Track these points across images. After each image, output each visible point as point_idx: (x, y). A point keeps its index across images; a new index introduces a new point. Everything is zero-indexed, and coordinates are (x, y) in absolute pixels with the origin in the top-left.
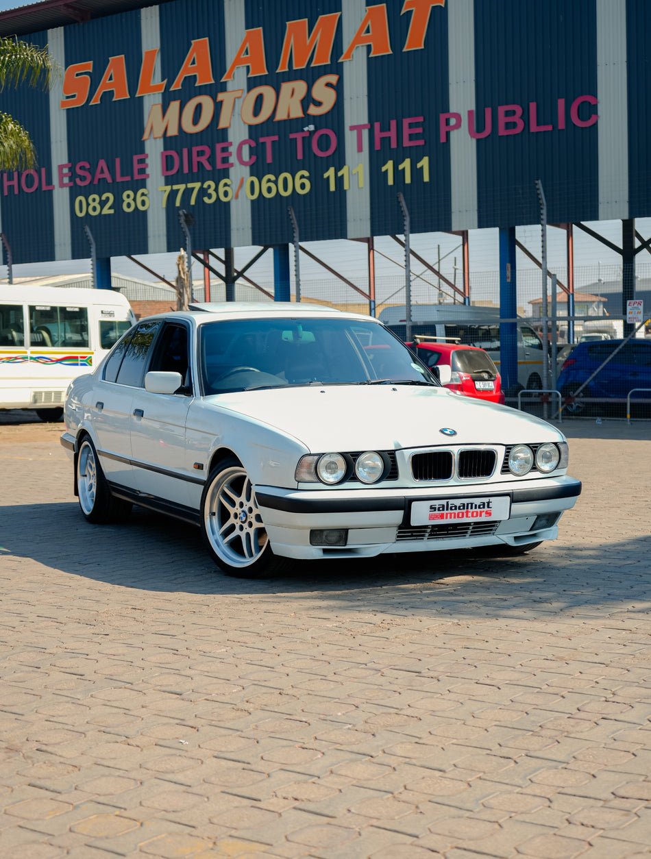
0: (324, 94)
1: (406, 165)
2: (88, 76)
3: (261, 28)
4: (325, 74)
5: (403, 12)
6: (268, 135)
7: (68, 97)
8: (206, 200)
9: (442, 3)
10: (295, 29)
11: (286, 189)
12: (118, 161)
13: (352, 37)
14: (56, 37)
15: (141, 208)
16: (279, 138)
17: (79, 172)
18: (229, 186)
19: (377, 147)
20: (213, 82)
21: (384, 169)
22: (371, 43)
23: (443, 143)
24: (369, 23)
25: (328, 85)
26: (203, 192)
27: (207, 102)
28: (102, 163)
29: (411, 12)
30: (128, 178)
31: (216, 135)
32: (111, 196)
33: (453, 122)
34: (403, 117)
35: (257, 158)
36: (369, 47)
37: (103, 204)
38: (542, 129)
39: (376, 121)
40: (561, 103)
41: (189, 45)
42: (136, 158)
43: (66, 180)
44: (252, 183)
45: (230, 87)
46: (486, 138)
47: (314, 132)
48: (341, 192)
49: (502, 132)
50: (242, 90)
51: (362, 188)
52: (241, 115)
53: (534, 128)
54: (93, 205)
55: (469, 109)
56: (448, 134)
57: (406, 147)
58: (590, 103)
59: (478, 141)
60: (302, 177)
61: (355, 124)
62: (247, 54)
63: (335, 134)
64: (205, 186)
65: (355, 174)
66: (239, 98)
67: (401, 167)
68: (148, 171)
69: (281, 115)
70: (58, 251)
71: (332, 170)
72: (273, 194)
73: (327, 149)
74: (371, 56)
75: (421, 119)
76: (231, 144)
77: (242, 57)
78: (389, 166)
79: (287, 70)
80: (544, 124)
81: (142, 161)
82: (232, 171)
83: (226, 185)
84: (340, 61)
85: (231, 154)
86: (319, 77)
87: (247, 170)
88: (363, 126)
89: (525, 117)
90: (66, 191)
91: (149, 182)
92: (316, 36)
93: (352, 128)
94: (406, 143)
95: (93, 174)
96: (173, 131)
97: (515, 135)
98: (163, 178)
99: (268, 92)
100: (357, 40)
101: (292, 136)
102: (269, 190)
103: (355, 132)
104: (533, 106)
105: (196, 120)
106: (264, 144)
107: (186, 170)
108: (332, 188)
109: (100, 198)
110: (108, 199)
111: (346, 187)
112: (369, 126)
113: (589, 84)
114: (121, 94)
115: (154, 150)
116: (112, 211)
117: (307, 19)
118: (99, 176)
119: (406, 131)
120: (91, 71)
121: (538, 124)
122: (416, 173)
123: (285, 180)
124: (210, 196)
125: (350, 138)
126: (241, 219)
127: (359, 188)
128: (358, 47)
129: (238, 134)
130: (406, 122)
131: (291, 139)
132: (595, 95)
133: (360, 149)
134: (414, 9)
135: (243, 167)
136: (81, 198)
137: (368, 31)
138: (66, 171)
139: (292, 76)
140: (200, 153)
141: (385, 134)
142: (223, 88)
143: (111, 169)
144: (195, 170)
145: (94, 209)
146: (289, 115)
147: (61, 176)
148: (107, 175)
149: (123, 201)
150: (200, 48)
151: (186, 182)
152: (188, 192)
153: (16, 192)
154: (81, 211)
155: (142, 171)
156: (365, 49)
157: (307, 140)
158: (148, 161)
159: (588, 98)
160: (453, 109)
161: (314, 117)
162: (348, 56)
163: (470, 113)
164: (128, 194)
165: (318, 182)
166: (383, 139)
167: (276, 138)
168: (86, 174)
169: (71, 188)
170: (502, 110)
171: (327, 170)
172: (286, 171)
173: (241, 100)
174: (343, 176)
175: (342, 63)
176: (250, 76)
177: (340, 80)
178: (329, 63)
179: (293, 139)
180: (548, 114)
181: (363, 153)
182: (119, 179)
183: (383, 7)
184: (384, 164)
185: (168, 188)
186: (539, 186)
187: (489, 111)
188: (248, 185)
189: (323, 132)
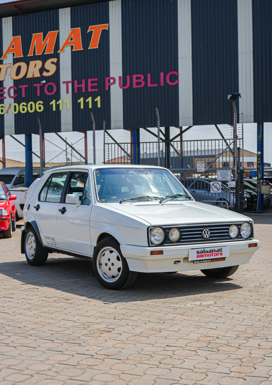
0: (50, 67)
1: (90, 99)
3: (20, 36)
4: (51, 58)
5: (88, 32)
6: (23, 85)
9: (107, 28)
10: (37, 37)
11: (31, 109)
13: (64, 42)
16: (28, 86)
18: (4, 107)
19: (76, 91)
21: (79, 101)
22: (73, 45)
23: (107, 91)
24: (72, 36)
25: (52, 63)
29: (92, 32)
33: (112, 81)
34: (88, 78)
35: (18, 95)
36: (72, 47)
38: (153, 85)
39: (75, 80)
40: (162, 74)
44: (15, 106)
45: (4, 62)
46: (127, 89)
47: (45, 84)
48: (58, 111)
49: (135, 86)
50: (11, 64)
51: (68, 110)
52: (10, 75)
53: (149, 85)
55: (119, 76)
56: (109, 87)
57: (89, 92)
58: (175, 75)
59: (124, 90)
60: (40, 104)
61: (65, 80)
62: (13, 47)
63: (56, 85)
65: (65, 103)
66: (9, 67)
67: (87, 101)
69: (29, 76)
71: (53, 102)
72: (25, 111)
73: (52, 92)
74: (73, 50)
75: (96, 80)
76: (5, 88)
77: (11, 49)
78: (81, 100)
79: (32, 55)
80: (154, 83)
82: (5, 100)
83: (2, 107)
84: (58, 52)
85: (5, 93)
86: (48, 59)
87: (13, 100)
88: (69, 82)
89: (145, 80)
92: (47, 41)
93: (64, 82)
94: (90, 90)
97: (140, 88)
99: (23, 65)
100: (67, 43)
102: (23, 109)
103: (65, 84)
104: (149, 75)
106: (21, 88)
108: (54, 109)
111: (61, 109)
112: (72, 82)
113: (175, 67)
117: (42, 33)
119: (90, 85)
121: (151, 83)
122: (95, 103)
123: (31, 105)
125: (63, 87)
126: (9, 122)
127: (67, 110)
128: (67, 46)
130: (90, 81)
131: (34, 87)
132: (177, 71)
133: (67, 92)
134: (93, 30)
135: (11, 99)
137: (72, 39)
139: (35, 58)
141: (80, 86)
142: (1, 62)
146: (33, 76)
156: (70, 48)
157: (42, 87)
159: (174, 73)
160: (111, 76)
161: (46, 77)
162: (62, 50)
163: (120, 77)
165: (47, 106)
166: (78, 88)
167: (27, 86)
170: (134, 77)
171: (52, 101)
172: (32, 101)
173: (10, 68)
174: (59, 104)
175: (59, 53)
176: (14, 57)
177: (58, 61)
178: (53, 53)
179: (35, 86)
180: (155, 79)
181: (69, 94)
183: (79, 29)
184: (79, 99)
186: (157, 110)
187: (128, 77)
188: (12, 108)
189: (50, 84)
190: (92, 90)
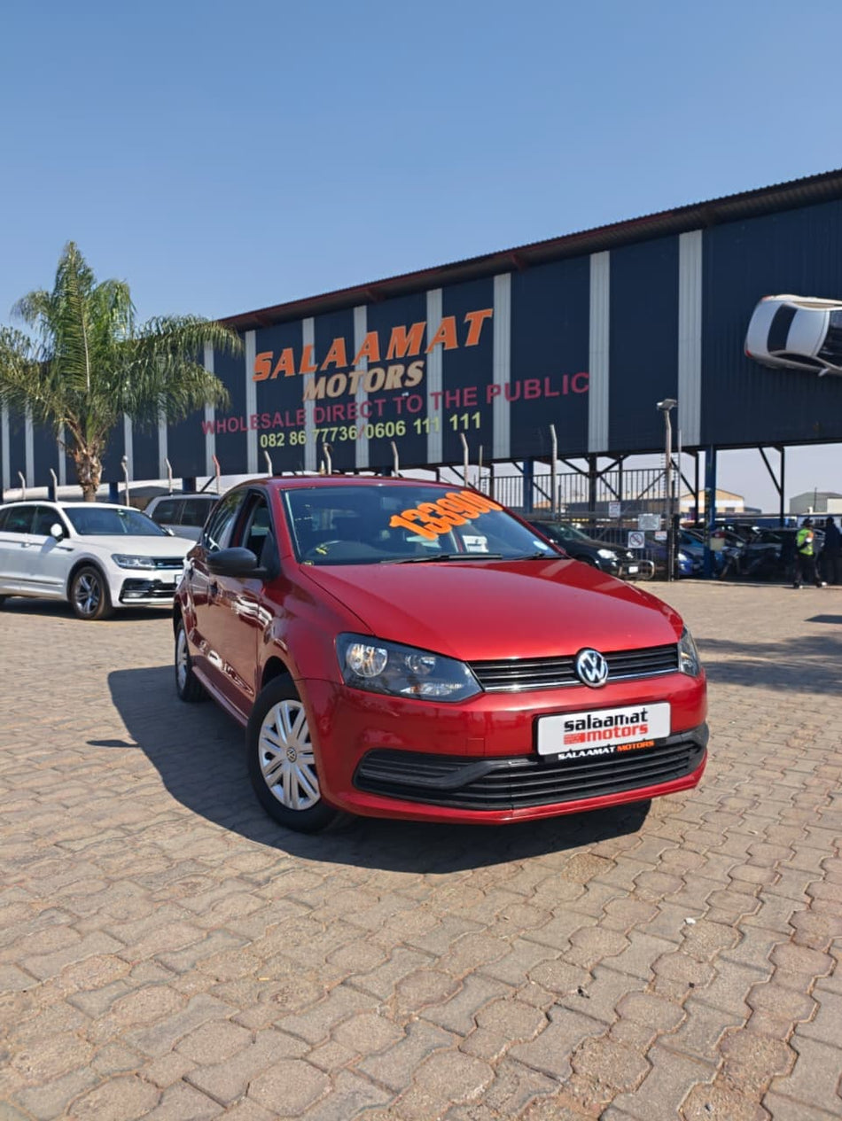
0: (415, 373)
1: (465, 417)
2: (269, 362)
3: (376, 332)
4: (416, 360)
5: (466, 320)
6: (379, 399)
7: (257, 374)
8: (341, 438)
9: (490, 316)
10: (398, 332)
11: (390, 431)
12: (287, 414)
13: (433, 337)
14: (251, 337)
15: (301, 442)
16: (387, 400)
17: (264, 420)
18: (355, 430)
19: (448, 406)
20: (345, 365)
21: (451, 420)
22: (445, 341)
23: (489, 404)
24: (444, 328)
25: (418, 367)
26: (339, 433)
27: (342, 378)
28: (278, 415)
29: (469, 322)
30: (293, 424)
31: (348, 398)
32: (282, 435)
33: (495, 390)
34: (464, 388)
35: (373, 413)
36: (443, 345)
37: (277, 440)
38: (553, 394)
39: (447, 391)
40: (565, 378)
41: (332, 342)
42: (299, 412)
43: (255, 425)
44: (370, 429)
45: (357, 368)
46: (516, 401)
47: (406, 397)
48: (424, 434)
49: (527, 396)
50: (364, 370)
51: (437, 432)
52: (363, 386)
53: (547, 394)
54: (272, 440)
55: (506, 382)
56: (492, 398)
57: (465, 406)
58: (584, 377)
59: (511, 402)
60: (401, 425)
61: (435, 391)
62: (368, 348)
63: (422, 398)
64: (341, 429)
65: (433, 423)
66: (362, 375)
67: (462, 419)
68: (306, 420)
69: (388, 387)
70: (249, 468)
71: (418, 422)
72: (383, 434)
73: (416, 408)
74: (445, 349)
75: (475, 389)
76: (357, 404)
77: (364, 349)
78: (454, 419)
79: (392, 358)
80: (555, 391)
81: (302, 414)
82: (357, 421)
83: (353, 429)
85: (356, 410)
86: (412, 362)
87: (366, 420)
88: (439, 393)
89: (542, 387)
90: (255, 432)
91: (306, 427)
92: (411, 336)
93: (432, 395)
94: (466, 404)
95: (271, 420)
96: (321, 396)
97: (535, 398)
98: (314, 426)
99: (380, 372)
100: (436, 339)
101: (395, 399)
102: (380, 433)
103: (434, 397)
104: (547, 380)
105: (335, 389)
106: (377, 405)
107: (329, 420)
108: (419, 431)
109: (276, 434)
110: (281, 437)
111: (428, 431)
112: (443, 394)
113: (585, 367)
114: (290, 372)
115: (310, 407)
116: (283, 445)
117: (405, 326)
118: (275, 422)
119: (466, 397)
120: (271, 357)
121: (551, 390)
122: (472, 422)
123: (390, 427)
124: (343, 436)
125: (431, 401)
126: (362, 450)
127: (435, 432)
128: (437, 343)
129: (361, 398)
130: (466, 391)
131: (394, 401)
132: (587, 371)
133: (437, 408)
134: (473, 320)
135: (364, 418)
136: (265, 436)
137: (443, 334)
138: (255, 419)
139: (395, 361)
140: (338, 409)
141: (453, 398)
142: (352, 369)
143: (283, 418)
144: (335, 419)
145: (272, 443)
146: (393, 386)
147: (252, 422)
148: (280, 422)
149: (290, 438)
150: (339, 343)
151: (328, 427)
152: (330, 433)
153: (225, 430)
154: (264, 443)
155: (302, 420)
156: (440, 347)
157: (404, 402)
158: (306, 414)
159: (583, 375)
160: (495, 382)
161: (409, 387)
162: (431, 349)
163: (506, 385)
164: (293, 435)
165: (410, 428)
166: (451, 401)
168: (268, 421)
169: (258, 430)
170: (527, 383)
171: (415, 420)
172: (390, 421)
173: (364, 376)
174: (426, 424)
175: (427, 353)
176: (369, 362)
177: (425, 365)
178: (417, 353)
179: (396, 401)
180: (556, 385)
181: (438, 410)
182: (288, 424)
183: (453, 318)
184: (452, 416)
185: (318, 431)
186: (553, 427)
187: (518, 384)
188: (367, 429)
189: (414, 397)
190: (469, 404)
